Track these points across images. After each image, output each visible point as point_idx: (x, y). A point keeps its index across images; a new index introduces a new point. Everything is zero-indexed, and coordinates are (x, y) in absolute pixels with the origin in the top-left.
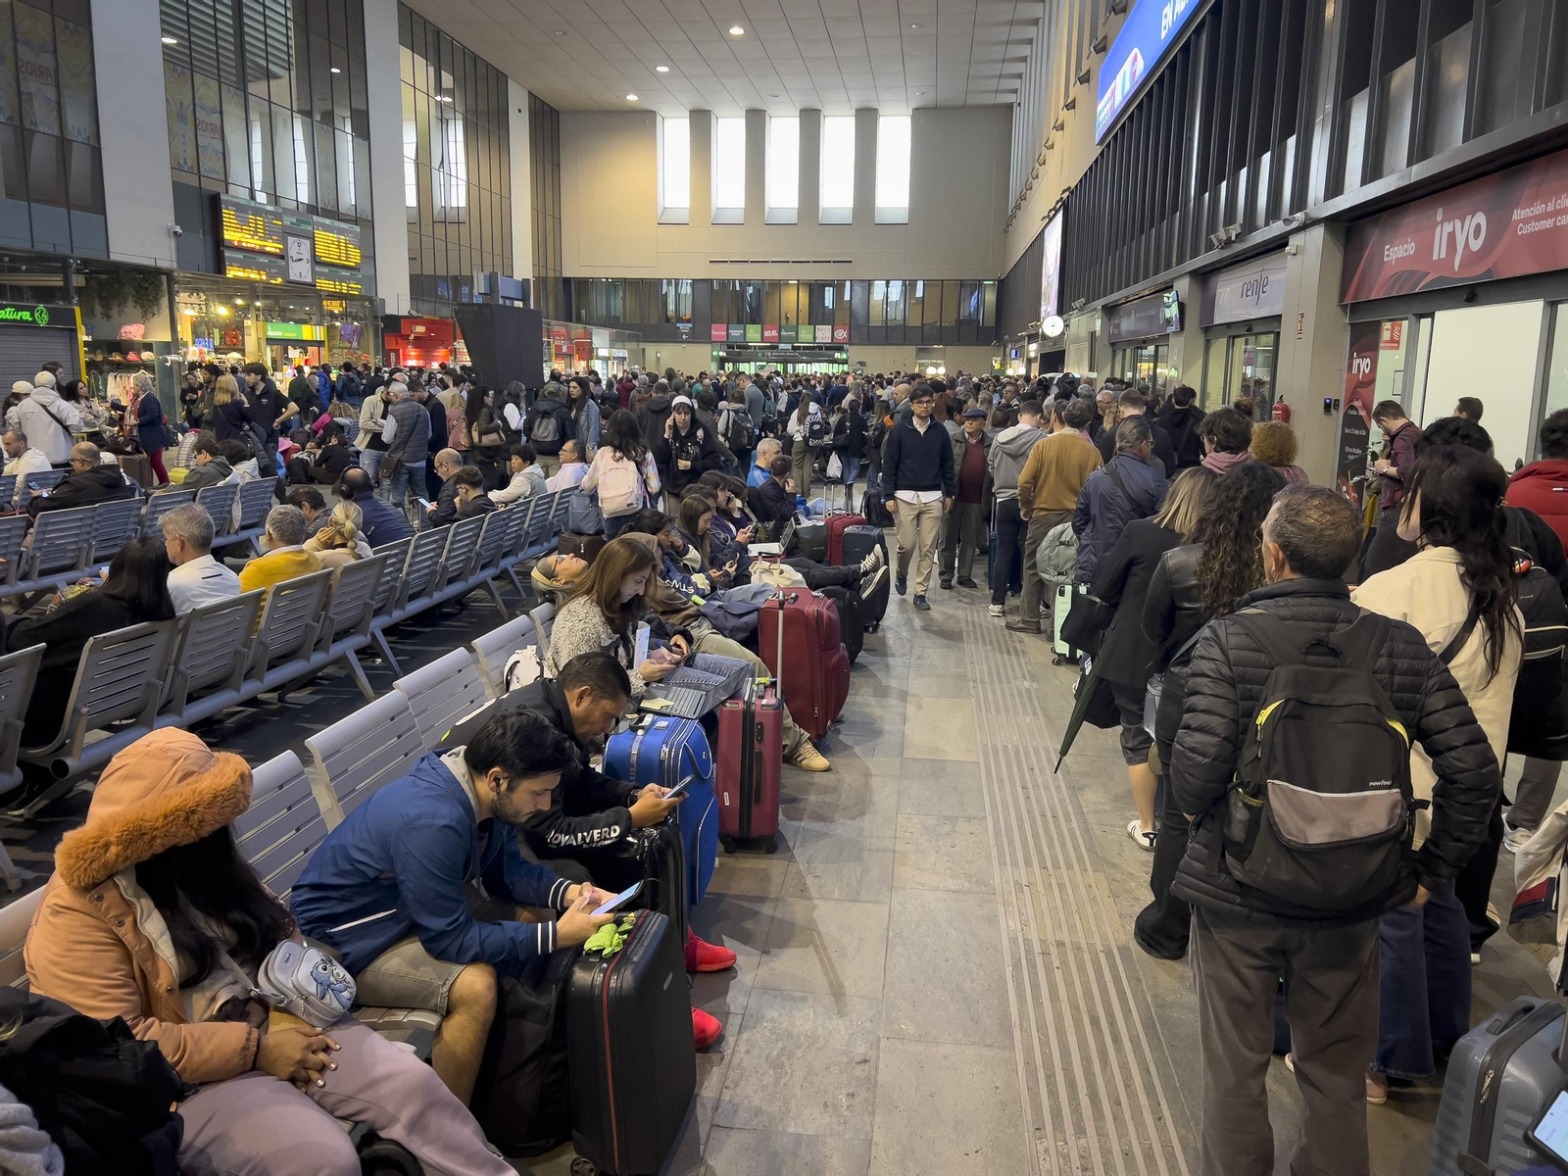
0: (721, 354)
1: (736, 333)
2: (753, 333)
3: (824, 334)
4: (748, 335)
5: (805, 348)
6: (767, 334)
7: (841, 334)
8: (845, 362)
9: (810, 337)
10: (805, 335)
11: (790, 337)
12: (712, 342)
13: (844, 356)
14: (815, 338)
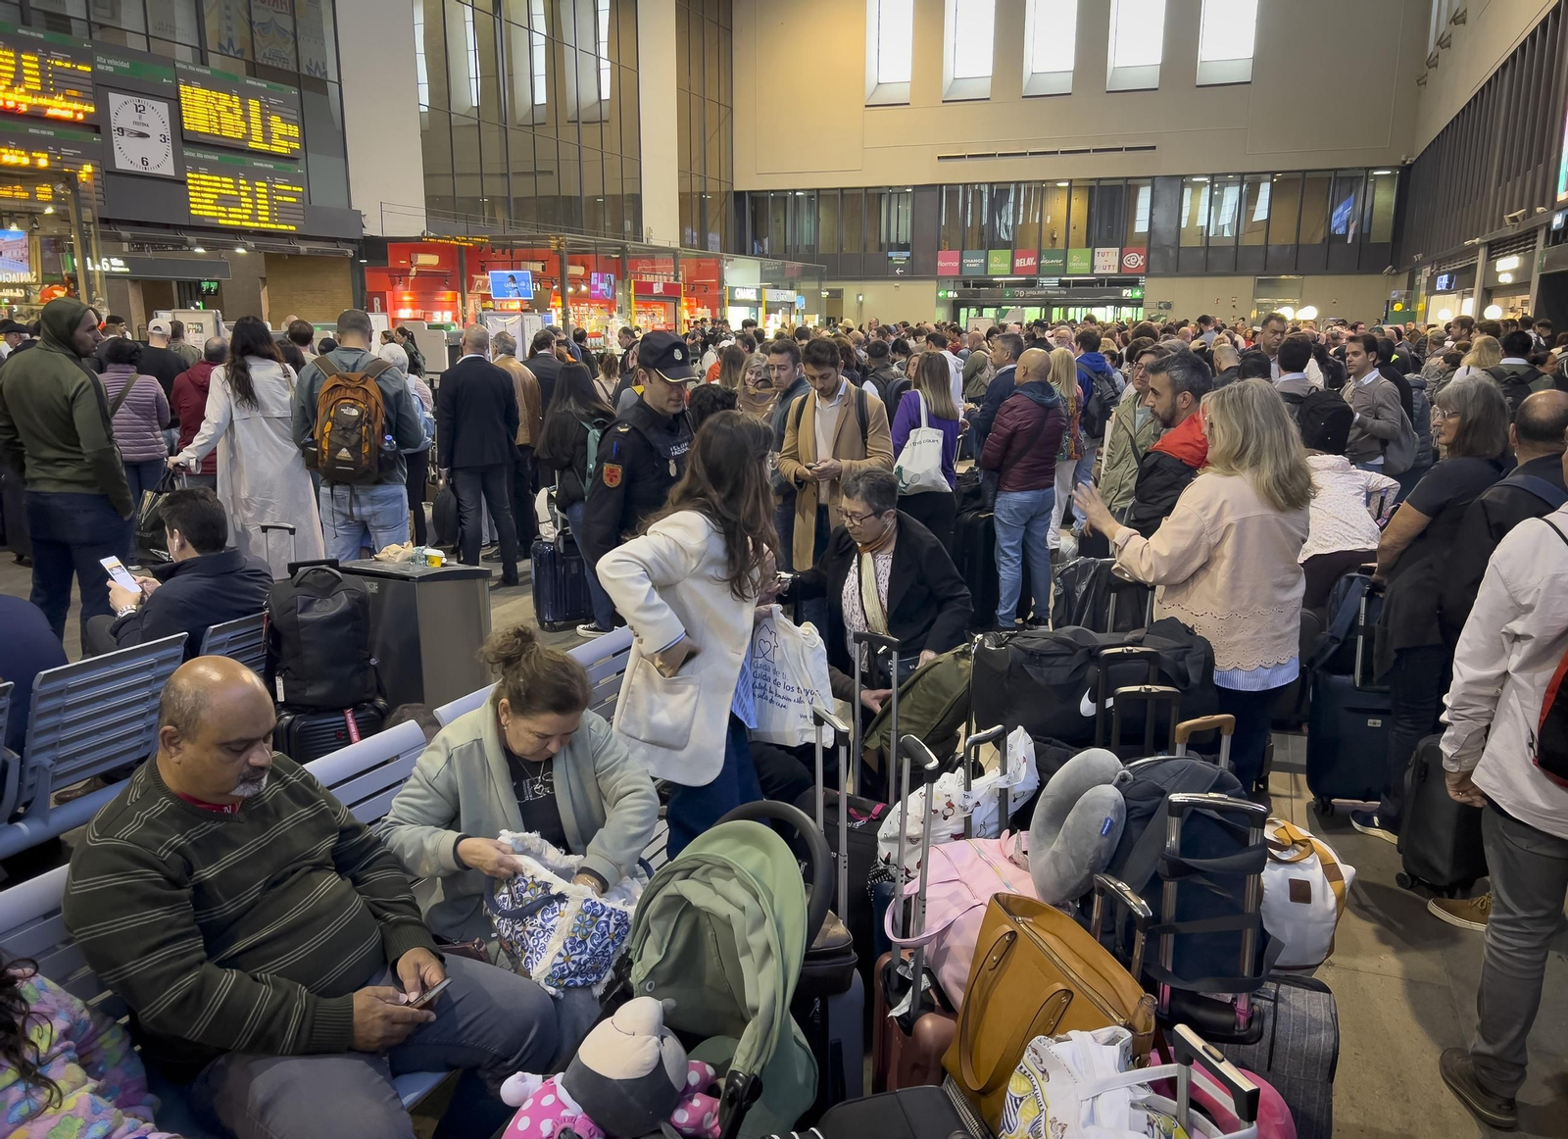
0: (950, 294)
1: (973, 263)
2: (999, 264)
3: (1107, 261)
4: (991, 265)
5: (1077, 283)
6: (1019, 263)
7: (1135, 260)
8: (1137, 303)
9: (1085, 266)
10: (1078, 263)
11: (1055, 267)
12: (938, 279)
13: (1138, 294)
14: (1093, 267)
